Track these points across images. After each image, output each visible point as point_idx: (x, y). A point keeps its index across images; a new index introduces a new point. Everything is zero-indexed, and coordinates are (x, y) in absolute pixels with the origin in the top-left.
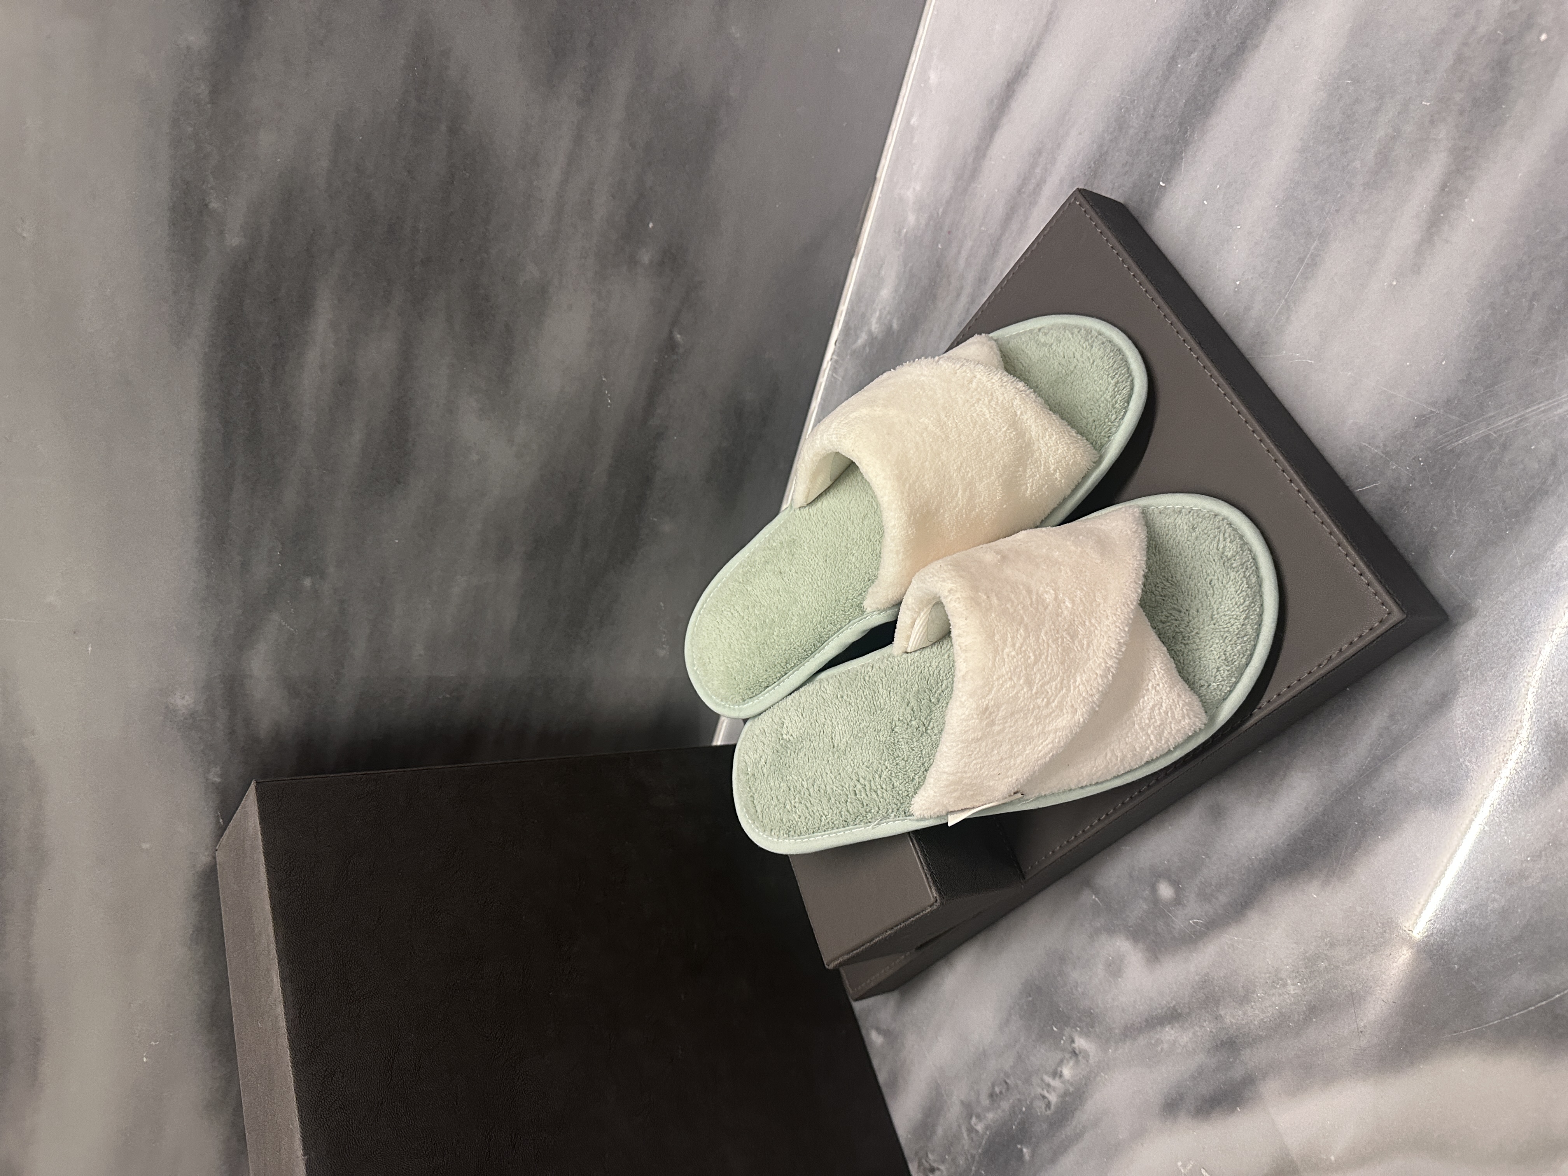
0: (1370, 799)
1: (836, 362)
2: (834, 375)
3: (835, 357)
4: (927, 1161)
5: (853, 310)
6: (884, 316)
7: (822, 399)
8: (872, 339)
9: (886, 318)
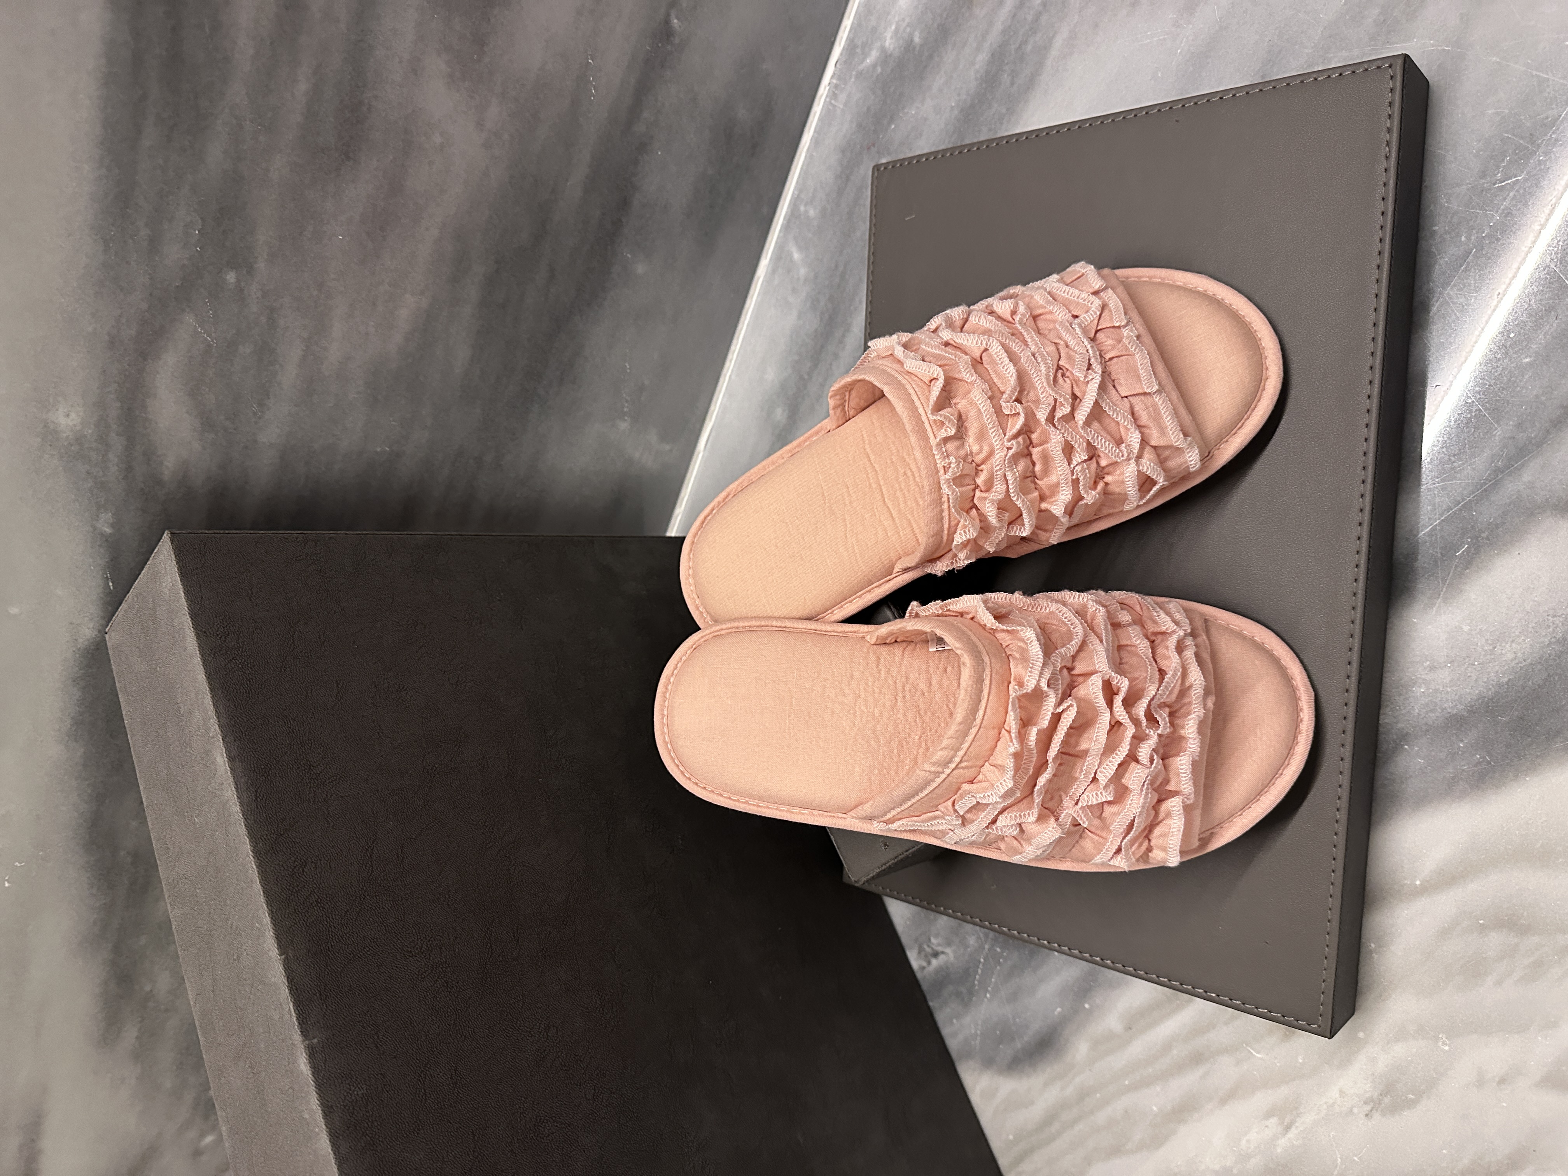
0: (1487, 513)
1: (836, 86)
2: (833, 102)
3: (835, 81)
4: (928, 946)
5: (860, 25)
6: (902, 29)
7: (815, 131)
8: (886, 57)
9: (904, 31)
